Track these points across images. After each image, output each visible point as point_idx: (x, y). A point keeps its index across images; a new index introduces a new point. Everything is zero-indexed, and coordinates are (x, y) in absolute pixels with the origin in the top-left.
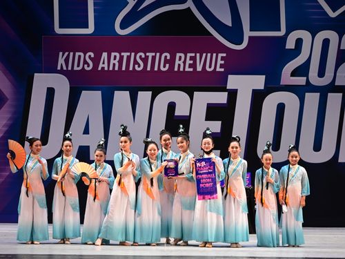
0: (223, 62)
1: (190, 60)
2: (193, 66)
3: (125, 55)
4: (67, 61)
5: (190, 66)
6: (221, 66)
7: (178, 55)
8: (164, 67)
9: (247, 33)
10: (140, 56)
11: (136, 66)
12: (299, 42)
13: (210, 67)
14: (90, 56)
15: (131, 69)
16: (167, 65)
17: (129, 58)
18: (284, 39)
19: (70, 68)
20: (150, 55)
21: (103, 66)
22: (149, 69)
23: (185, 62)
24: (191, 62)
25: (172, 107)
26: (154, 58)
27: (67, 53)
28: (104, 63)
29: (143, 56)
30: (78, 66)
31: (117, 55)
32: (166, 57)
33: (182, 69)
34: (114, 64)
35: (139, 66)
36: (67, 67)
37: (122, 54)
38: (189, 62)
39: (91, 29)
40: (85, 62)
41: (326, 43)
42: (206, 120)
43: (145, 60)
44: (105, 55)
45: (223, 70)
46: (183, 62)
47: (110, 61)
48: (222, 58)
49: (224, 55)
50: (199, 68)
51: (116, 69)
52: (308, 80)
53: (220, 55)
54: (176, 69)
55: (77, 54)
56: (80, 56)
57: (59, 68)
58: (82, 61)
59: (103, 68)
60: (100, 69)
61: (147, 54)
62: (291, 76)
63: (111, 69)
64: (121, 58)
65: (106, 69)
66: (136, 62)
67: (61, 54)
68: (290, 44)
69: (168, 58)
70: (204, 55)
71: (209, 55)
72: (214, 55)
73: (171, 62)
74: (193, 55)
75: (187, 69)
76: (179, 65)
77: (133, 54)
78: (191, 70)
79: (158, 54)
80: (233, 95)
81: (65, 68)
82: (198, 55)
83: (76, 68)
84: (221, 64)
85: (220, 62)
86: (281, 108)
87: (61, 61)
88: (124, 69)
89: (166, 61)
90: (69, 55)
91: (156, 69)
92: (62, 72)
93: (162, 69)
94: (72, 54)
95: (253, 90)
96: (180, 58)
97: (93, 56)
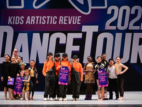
0: (80, 20)
1: (66, 19)
2: (67, 22)
3: (38, 17)
4: (12, 20)
5: (66, 22)
6: (79, 22)
7: (60, 17)
8: (55, 22)
9: (90, 7)
10: (44, 18)
11: (42, 22)
12: (113, 11)
13: (74, 22)
14: (22, 18)
15: (40, 23)
16: (56, 22)
17: (39, 19)
18: (106, 9)
19: (13, 23)
20: (48, 17)
21: (28, 22)
22: (48, 23)
23: (63, 20)
24: (66, 20)
25: (58, 40)
26: (50, 19)
27: (12, 17)
28: (28, 21)
29: (45, 18)
30: (17, 22)
31: (34, 17)
32: (55, 18)
33: (62, 23)
34: (33, 22)
35: (44, 22)
36: (12, 23)
37: (36, 17)
38: (65, 20)
39: (22, 6)
40: (20, 21)
41: (125, 11)
42: (73, 45)
43: (46, 20)
44: (29, 17)
45: (80, 23)
46: (62, 20)
47: (31, 20)
48: (80, 18)
49: (81, 17)
50: (70, 23)
51: (34, 23)
52: (117, 27)
53: (79, 17)
54: (60, 23)
55: (17, 17)
56: (18, 18)
57: (9, 23)
58: (19, 20)
59: (28, 23)
60: (26, 23)
61: (47, 17)
62: (110, 26)
63: (31, 23)
64: (36, 19)
65: (29, 23)
66: (42, 21)
67: (10, 17)
68: (109, 12)
69: (56, 18)
70: (72, 17)
71: (74, 17)
72: (76, 17)
73: (58, 20)
74: (67, 17)
75: (65, 23)
76: (61, 22)
77: (41, 17)
78: (66, 23)
79: (52, 17)
80: (84, 34)
81: (11, 23)
82: (69, 17)
83: (16, 23)
84: (79, 21)
85: (79, 20)
86: (105, 40)
87: (10, 20)
88: (37, 23)
89: (55, 20)
90: (13, 18)
91: (51, 23)
92: (10, 25)
93: (54, 23)
94: (14, 17)
95: (93, 32)
96: (61, 18)
97: (23, 18)
